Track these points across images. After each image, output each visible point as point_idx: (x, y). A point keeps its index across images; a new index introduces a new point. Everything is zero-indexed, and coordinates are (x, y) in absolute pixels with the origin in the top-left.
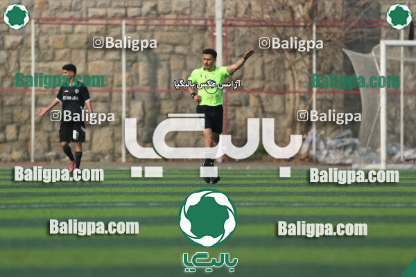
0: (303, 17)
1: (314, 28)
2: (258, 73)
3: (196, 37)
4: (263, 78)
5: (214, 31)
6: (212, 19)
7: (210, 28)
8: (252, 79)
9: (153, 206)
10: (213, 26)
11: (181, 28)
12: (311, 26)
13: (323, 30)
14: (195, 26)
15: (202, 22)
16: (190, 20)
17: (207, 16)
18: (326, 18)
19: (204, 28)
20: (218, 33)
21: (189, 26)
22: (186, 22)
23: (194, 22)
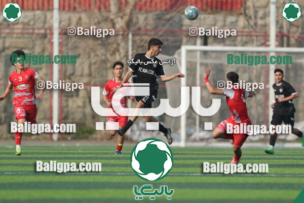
0: (122, 27)
1: (130, 36)
2: (86, 71)
3: (38, 42)
4: (90, 75)
5: (52, 38)
6: (51, 29)
7: (49, 36)
8: (82, 75)
9: (8, 174)
10: (52, 34)
11: (26, 36)
12: (128, 35)
13: (137, 38)
14: (38, 34)
15: (42, 31)
16: (33, 29)
17: (47, 26)
18: (139, 29)
19: (45, 36)
20: (56, 39)
21: (32, 34)
22: (31, 31)
23: (36, 31)
